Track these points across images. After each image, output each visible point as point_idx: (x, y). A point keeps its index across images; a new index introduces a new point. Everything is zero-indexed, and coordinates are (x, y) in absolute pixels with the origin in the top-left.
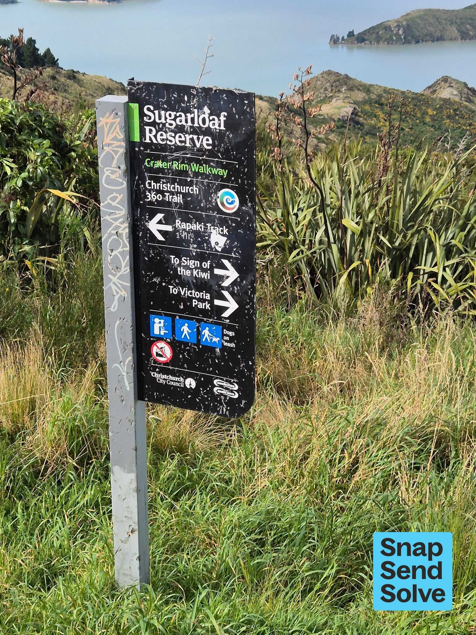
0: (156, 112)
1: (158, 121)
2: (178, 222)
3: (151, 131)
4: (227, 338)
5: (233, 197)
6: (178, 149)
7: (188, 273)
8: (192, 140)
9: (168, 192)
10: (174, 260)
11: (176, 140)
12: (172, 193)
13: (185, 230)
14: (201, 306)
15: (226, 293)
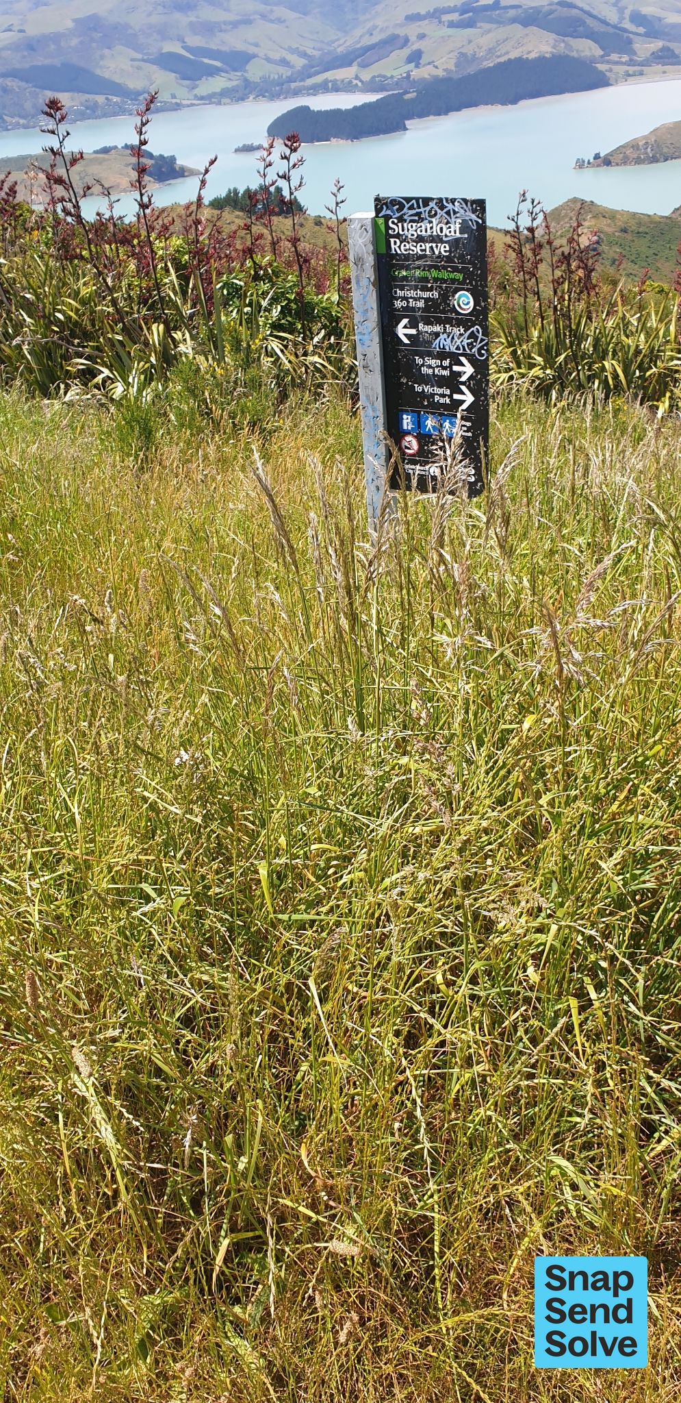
0: (400, 224)
1: (401, 232)
2: (421, 326)
3: (395, 243)
4: (465, 429)
5: (468, 298)
6: (420, 257)
7: (430, 371)
8: (431, 248)
9: (411, 298)
10: (419, 361)
11: (417, 250)
12: (415, 299)
13: (427, 332)
14: (442, 401)
15: (463, 388)
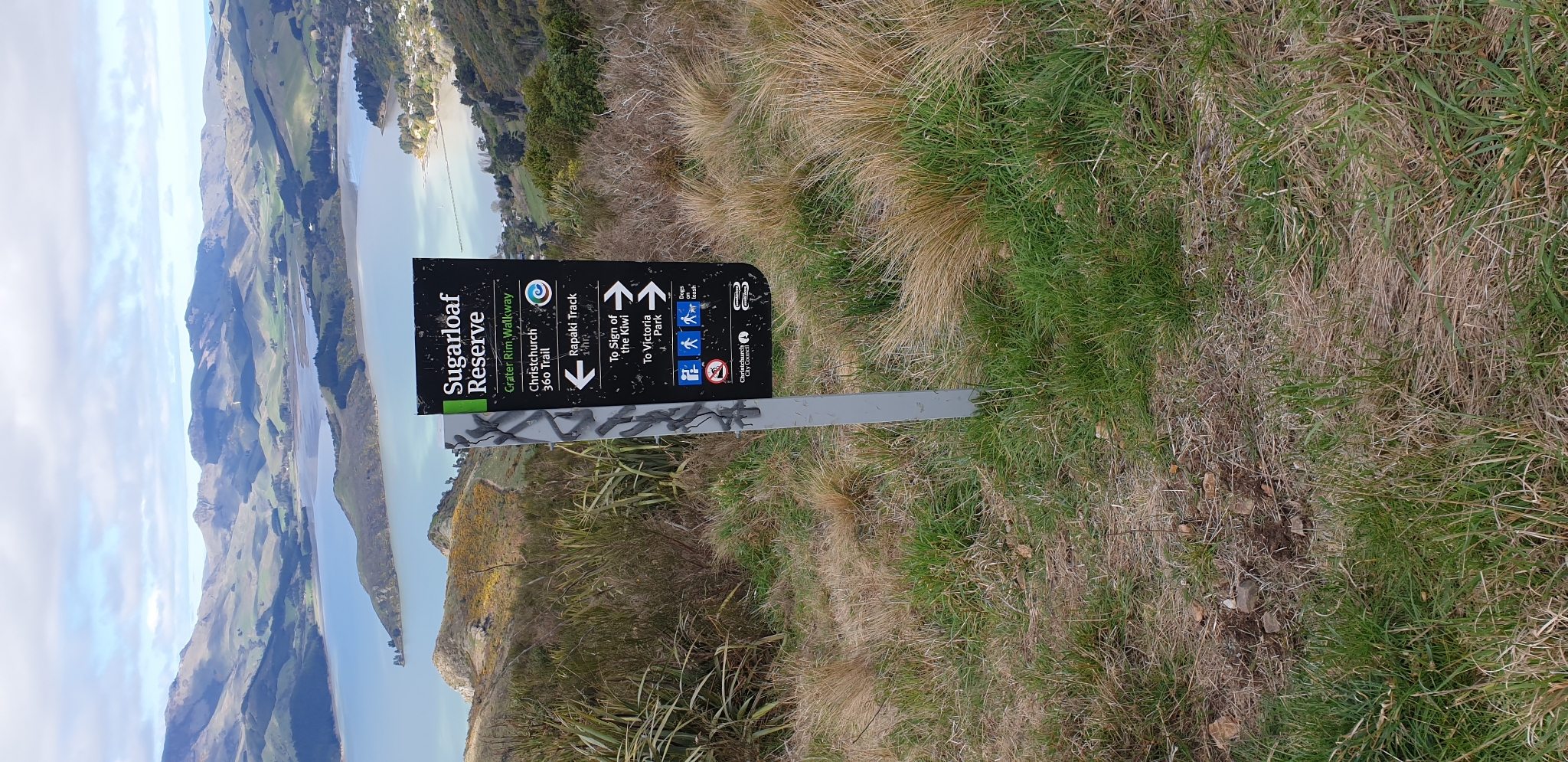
0: (451, 379)
1: (460, 378)
3: (473, 386)
4: (688, 295)
5: (533, 285)
6: (489, 354)
7: (626, 341)
8: (477, 336)
10: (614, 357)
11: (479, 355)
14: (659, 326)
15: (641, 296)
